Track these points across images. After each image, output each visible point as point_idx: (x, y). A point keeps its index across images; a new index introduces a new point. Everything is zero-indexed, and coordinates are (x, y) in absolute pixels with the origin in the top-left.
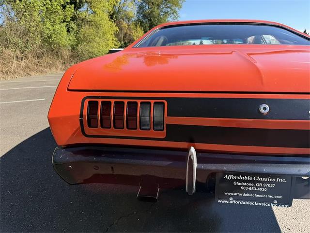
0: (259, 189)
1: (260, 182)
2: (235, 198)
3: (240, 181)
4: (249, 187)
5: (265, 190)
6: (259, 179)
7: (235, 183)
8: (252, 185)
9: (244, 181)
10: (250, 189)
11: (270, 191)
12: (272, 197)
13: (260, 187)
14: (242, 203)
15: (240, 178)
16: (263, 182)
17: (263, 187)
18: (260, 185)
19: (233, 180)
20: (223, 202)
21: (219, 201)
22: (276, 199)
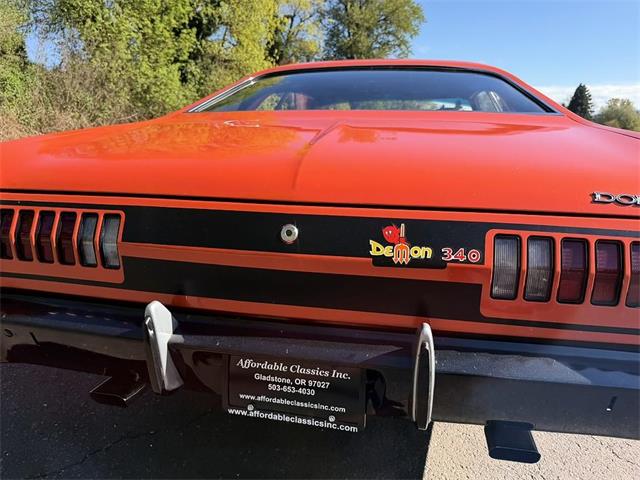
0: (300, 391)
1: (302, 376)
2: (258, 406)
3: (266, 373)
4: (282, 385)
5: (312, 393)
6: (300, 370)
7: (258, 377)
8: (288, 381)
9: (273, 373)
10: (284, 389)
11: (321, 396)
12: (325, 408)
13: (303, 387)
14: (271, 416)
15: (265, 366)
16: (307, 377)
17: (307, 387)
18: (303, 382)
19: (253, 371)
20: (237, 412)
21: (231, 411)
22: (334, 413)
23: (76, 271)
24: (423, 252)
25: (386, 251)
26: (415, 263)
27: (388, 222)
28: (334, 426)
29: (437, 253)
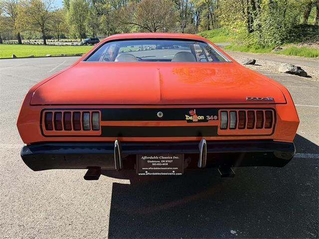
0: (163, 164)
1: (163, 160)
2: (149, 171)
3: (151, 160)
4: (157, 163)
5: (167, 164)
6: (163, 158)
7: (148, 162)
8: (159, 162)
9: (154, 160)
10: (158, 164)
11: (170, 165)
12: (171, 168)
13: (164, 163)
14: (153, 174)
15: (151, 158)
16: (165, 160)
17: (165, 163)
18: (164, 161)
19: (147, 160)
20: (142, 174)
21: (139, 174)
22: (174, 170)
23: (82, 132)
24: (201, 118)
25: (191, 118)
26: (199, 121)
27: (190, 109)
28: (174, 174)
29: (205, 118)
